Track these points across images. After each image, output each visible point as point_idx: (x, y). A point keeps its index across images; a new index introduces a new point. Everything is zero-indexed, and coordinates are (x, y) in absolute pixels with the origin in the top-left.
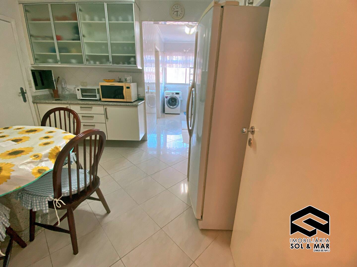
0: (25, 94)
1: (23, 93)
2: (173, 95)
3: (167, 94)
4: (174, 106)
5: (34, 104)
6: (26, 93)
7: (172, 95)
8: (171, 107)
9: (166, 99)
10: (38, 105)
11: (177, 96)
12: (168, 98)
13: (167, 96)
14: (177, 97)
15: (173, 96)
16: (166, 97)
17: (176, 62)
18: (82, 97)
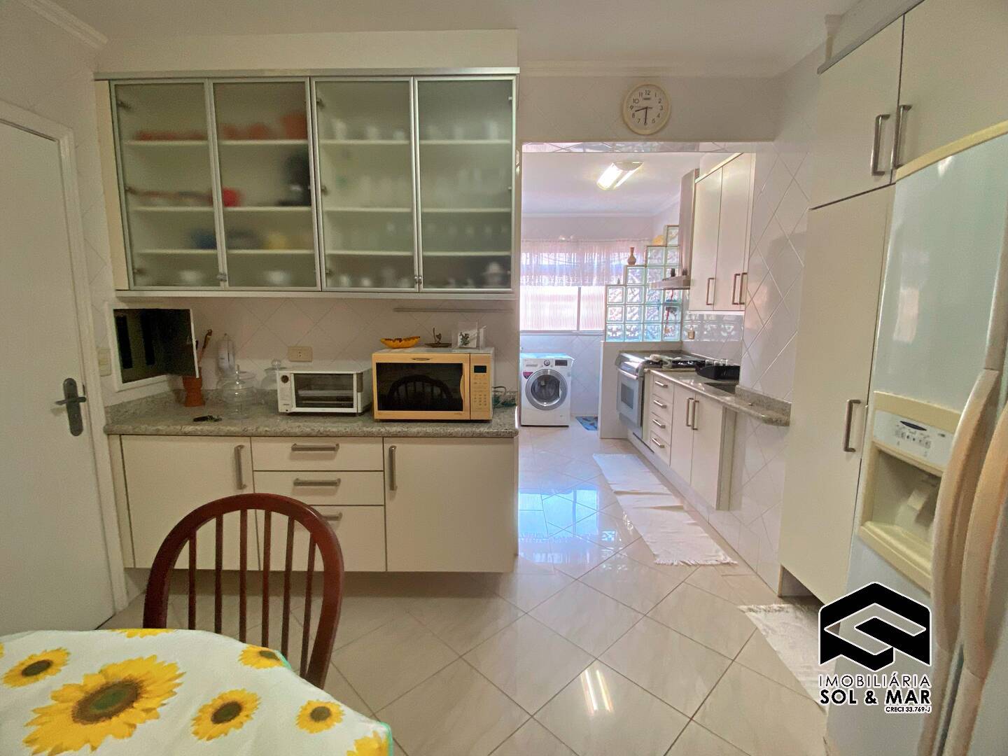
0: (82, 404)
1: (73, 400)
2: (549, 367)
3: (527, 366)
4: (552, 401)
5: (108, 438)
6: (84, 400)
7: (545, 367)
8: (545, 404)
9: (524, 381)
10: (123, 441)
11: (558, 369)
12: (533, 378)
13: (528, 370)
14: (558, 374)
15: (546, 371)
16: (527, 375)
17: (552, 271)
18: (298, 405)
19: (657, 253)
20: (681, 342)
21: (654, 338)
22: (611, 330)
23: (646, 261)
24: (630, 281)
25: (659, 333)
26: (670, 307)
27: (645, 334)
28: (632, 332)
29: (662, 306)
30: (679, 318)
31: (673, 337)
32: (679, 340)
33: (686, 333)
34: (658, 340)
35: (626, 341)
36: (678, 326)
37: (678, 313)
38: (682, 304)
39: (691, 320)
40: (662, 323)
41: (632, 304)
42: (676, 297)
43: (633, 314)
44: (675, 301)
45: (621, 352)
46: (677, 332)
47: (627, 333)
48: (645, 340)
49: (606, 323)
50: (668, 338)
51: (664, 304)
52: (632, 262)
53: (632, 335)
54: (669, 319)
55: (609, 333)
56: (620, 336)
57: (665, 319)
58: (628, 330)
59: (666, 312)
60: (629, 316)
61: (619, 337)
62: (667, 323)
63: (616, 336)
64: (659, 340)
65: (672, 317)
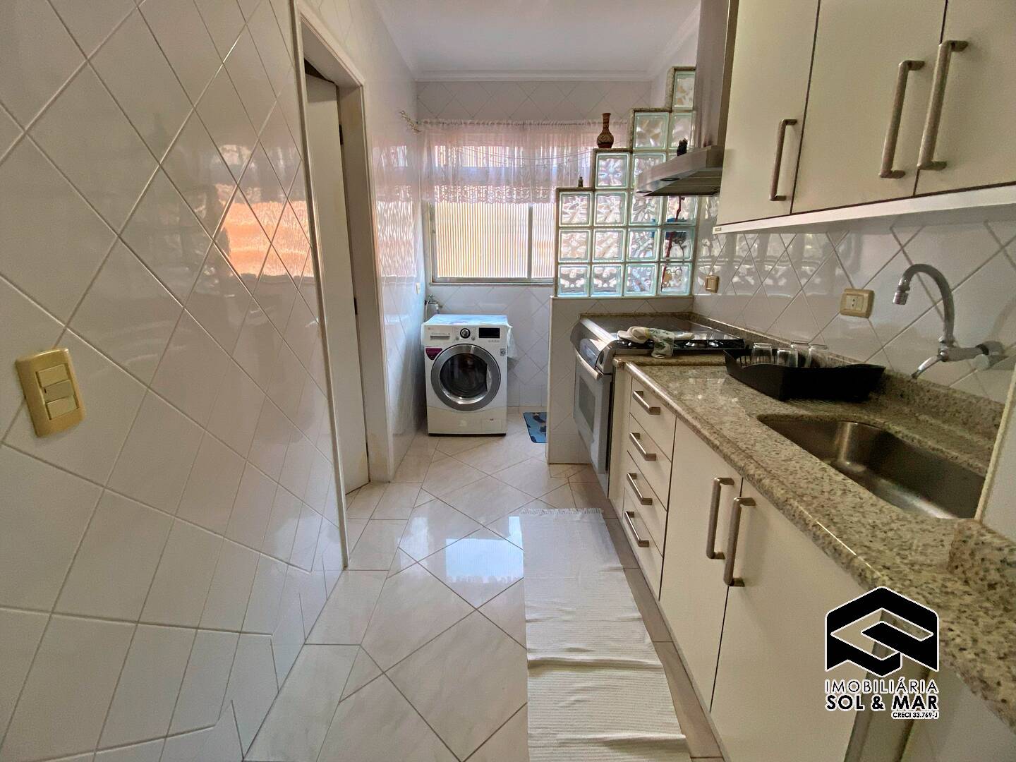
2: (470, 340)
4: (474, 398)
7: (462, 341)
8: (461, 401)
9: (429, 363)
11: (487, 344)
13: (436, 344)
15: (469, 346)
17: (483, 178)
19: (653, 125)
20: (691, 298)
21: (642, 290)
22: (566, 277)
23: (632, 141)
24: (601, 184)
25: (653, 282)
26: (674, 232)
27: (628, 283)
28: (605, 281)
29: (659, 230)
30: (688, 253)
31: (678, 287)
32: (687, 294)
33: (700, 281)
34: (650, 293)
35: (592, 296)
36: (686, 268)
37: (688, 243)
38: (697, 227)
39: (710, 256)
40: (659, 262)
41: (605, 227)
42: (684, 215)
43: (608, 245)
44: (683, 220)
45: (583, 316)
46: (686, 279)
47: (595, 281)
48: (628, 294)
49: (557, 264)
50: (669, 290)
51: (663, 227)
52: (605, 143)
53: (605, 285)
54: (671, 256)
55: (562, 281)
56: (582, 286)
57: (664, 254)
58: (597, 277)
59: (666, 242)
60: (598, 250)
61: (581, 289)
62: (668, 262)
63: (574, 289)
64: (653, 295)
65: (677, 251)
